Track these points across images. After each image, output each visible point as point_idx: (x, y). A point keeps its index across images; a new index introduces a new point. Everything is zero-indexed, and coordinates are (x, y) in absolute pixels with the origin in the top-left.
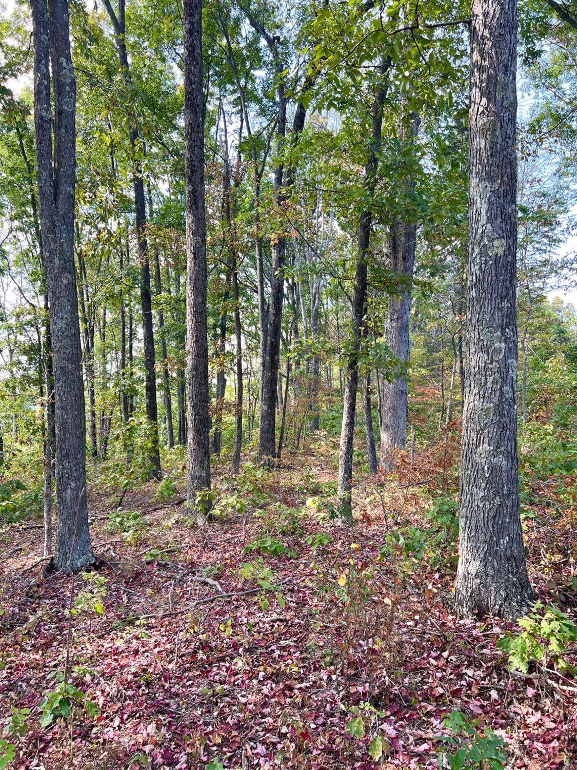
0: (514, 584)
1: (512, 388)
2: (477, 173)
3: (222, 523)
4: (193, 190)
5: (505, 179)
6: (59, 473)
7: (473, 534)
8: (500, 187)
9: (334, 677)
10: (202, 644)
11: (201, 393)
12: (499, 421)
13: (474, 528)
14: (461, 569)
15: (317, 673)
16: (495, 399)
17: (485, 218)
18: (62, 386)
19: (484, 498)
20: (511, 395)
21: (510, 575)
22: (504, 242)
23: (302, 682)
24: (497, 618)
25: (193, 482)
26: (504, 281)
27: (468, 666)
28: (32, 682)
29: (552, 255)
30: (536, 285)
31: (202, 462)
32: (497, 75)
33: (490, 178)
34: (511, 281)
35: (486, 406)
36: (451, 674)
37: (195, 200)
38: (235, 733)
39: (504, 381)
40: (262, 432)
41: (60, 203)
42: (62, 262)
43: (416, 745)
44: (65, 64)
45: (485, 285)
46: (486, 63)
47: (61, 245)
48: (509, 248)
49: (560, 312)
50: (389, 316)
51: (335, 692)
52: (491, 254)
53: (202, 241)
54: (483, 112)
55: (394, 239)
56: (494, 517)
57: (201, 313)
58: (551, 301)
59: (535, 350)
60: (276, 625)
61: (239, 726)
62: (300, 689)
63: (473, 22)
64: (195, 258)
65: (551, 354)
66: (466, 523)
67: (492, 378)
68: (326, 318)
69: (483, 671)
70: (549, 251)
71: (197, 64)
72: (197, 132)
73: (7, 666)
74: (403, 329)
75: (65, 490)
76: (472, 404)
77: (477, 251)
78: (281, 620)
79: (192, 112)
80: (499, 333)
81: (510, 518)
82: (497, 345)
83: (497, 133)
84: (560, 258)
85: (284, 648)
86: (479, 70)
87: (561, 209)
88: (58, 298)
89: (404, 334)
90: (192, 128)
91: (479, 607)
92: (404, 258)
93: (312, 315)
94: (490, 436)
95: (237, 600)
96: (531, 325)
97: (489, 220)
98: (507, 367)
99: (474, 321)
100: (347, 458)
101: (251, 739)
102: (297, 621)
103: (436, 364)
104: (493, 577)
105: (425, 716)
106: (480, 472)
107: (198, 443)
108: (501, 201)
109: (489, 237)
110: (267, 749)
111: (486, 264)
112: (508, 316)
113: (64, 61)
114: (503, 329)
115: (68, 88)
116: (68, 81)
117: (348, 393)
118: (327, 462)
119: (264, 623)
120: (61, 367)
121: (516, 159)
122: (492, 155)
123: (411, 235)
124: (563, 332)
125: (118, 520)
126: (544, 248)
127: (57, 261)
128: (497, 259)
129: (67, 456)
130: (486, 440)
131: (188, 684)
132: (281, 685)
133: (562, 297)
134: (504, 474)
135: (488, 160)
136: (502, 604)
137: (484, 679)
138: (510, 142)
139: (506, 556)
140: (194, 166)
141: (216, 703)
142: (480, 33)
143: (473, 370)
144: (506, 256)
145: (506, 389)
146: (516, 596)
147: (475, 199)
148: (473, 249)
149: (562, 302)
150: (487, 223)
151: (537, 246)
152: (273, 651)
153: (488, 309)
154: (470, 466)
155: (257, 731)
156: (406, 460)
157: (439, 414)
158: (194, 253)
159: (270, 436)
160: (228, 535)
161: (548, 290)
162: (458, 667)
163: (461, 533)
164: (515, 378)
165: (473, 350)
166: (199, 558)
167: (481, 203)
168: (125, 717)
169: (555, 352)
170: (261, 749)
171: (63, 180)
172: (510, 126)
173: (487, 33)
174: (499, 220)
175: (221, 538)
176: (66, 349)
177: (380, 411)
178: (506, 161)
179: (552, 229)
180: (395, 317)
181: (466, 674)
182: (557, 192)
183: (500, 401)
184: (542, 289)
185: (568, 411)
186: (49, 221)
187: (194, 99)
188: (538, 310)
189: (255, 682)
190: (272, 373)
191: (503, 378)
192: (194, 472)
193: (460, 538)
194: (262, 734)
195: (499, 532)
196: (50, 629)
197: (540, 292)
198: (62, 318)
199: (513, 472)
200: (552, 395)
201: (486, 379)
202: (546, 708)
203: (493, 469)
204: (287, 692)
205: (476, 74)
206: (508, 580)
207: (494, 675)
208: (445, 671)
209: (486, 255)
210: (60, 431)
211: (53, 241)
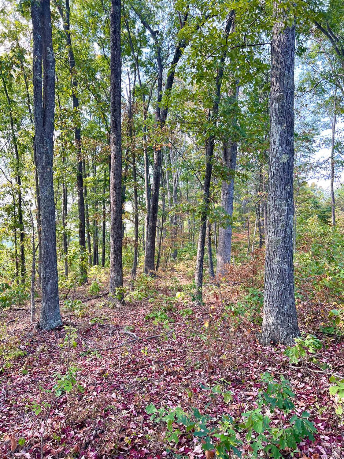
0: (291, 328)
1: (291, 229)
2: (274, 121)
3: (130, 306)
4: (115, 120)
5: (288, 124)
6: (43, 276)
7: (271, 303)
8: (286, 128)
9: (202, 373)
10: (131, 360)
11: (118, 233)
12: (284, 246)
13: (271, 300)
14: (264, 322)
15: (193, 372)
16: (283, 235)
17: (278, 143)
18: (46, 227)
19: (276, 285)
20: (290, 233)
21: (289, 324)
22: (287, 155)
23: (186, 376)
24: (282, 345)
25: (113, 283)
26: (287, 175)
27: (269, 366)
28: (44, 379)
29: (311, 158)
30: (302, 176)
31: (118, 272)
32: (285, 72)
33: (280, 123)
34: (290, 176)
35: (278, 238)
36: (260, 370)
37: (116, 125)
38: (156, 396)
39: (287, 226)
40: (147, 257)
41: (46, 126)
42: (47, 159)
43: (245, 398)
44: (49, 51)
45: (278, 177)
46: (279, 65)
47: (47, 150)
48: (290, 159)
49: (315, 191)
50: (222, 192)
51: (203, 380)
52: (281, 162)
53: (120, 148)
54: (277, 90)
55: (225, 150)
56: (282, 294)
57: (119, 188)
58: (310, 185)
59: (301, 213)
60: (168, 352)
61: (157, 393)
62: (185, 379)
63: (273, 44)
64: (115, 158)
65: (310, 215)
66: (267, 298)
67: (281, 224)
68: (181, 192)
69: (277, 368)
70: (309, 157)
71: (118, 50)
72: (118, 88)
73: (29, 373)
74: (230, 199)
75: (47, 285)
76: (271, 237)
77: (274, 160)
78: (171, 350)
79: (115, 77)
80: (285, 202)
81: (290, 295)
82: (284, 207)
83: (284, 101)
84: (315, 161)
85: (174, 362)
86: (276, 69)
87: (316, 132)
88: (45, 179)
89: (230, 202)
90: (115, 86)
91: (274, 340)
92: (231, 160)
93: (174, 190)
94: (280, 253)
95: (146, 341)
96: (299, 198)
97: (280, 144)
98: (288, 219)
99: (272, 195)
100: (200, 269)
101: (164, 399)
102: (179, 350)
103: (245, 220)
104: (281, 325)
105: (249, 387)
106: (275, 272)
107: (116, 261)
108: (286, 135)
109: (280, 153)
110: (173, 403)
111: (278, 167)
112: (289, 193)
113: (49, 49)
114: (287, 200)
115: (51, 64)
116: (52, 60)
117: (201, 234)
118: (184, 275)
119: (162, 351)
120: (46, 217)
121: (294, 114)
122: (282, 112)
123: (234, 148)
124: (317, 203)
125: (70, 304)
126: (306, 154)
127: (44, 158)
128: (284, 165)
129: (49, 266)
130: (278, 255)
131: (127, 378)
132: (176, 377)
133: (316, 183)
134: (287, 273)
135: (280, 114)
136: (285, 338)
137: (277, 371)
138: (291, 105)
139: (287, 314)
140: (116, 107)
141: (144, 385)
142: (277, 50)
143: (271, 220)
144: (288, 163)
145: (288, 230)
146: (292, 334)
147: (273, 133)
148: (272, 159)
149: (316, 186)
150: (279, 146)
151: (302, 153)
152: (169, 363)
153: (279, 189)
154: (269, 269)
155: (166, 396)
156: (233, 269)
157: (246, 249)
158: (115, 155)
159: (152, 260)
160: (134, 312)
161: (308, 178)
162: (264, 366)
163: (264, 303)
164: (292, 224)
165: (271, 210)
166: (120, 323)
167: (276, 136)
168: (99, 391)
169: (312, 214)
170: (170, 402)
171: (48, 114)
172: (291, 98)
173: (280, 50)
174: (285, 144)
175: (130, 313)
176: (49, 207)
177: (216, 245)
178: (289, 115)
179: (311, 144)
180: (226, 193)
181: (268, 369)
182: (314, 123)
183: (285, 236)
184: (305, 178)
185: (319, 247)
186: (40, 137)
187: (116, 69)
188: (303, 190)
189: (162, 376)
190: (153, 223)
191: (286, 224)
192: (114, 278)
193: (264, 306)
194: (169, 397)
195: (284, 302)
196: (46, 356)
197: (304, 180)
198: (47, 190)
199: (291, 272)
200: (311, 238)
201: (278, 225)
202: (307, 381)
203: (281, 270)
204: (179, 380)
205: (275, 71)
206: (288, 326)
207: (282, 369)
208: (257, 368)
209: (279, 162)
210: (45, 252)
211: (42, 147)
